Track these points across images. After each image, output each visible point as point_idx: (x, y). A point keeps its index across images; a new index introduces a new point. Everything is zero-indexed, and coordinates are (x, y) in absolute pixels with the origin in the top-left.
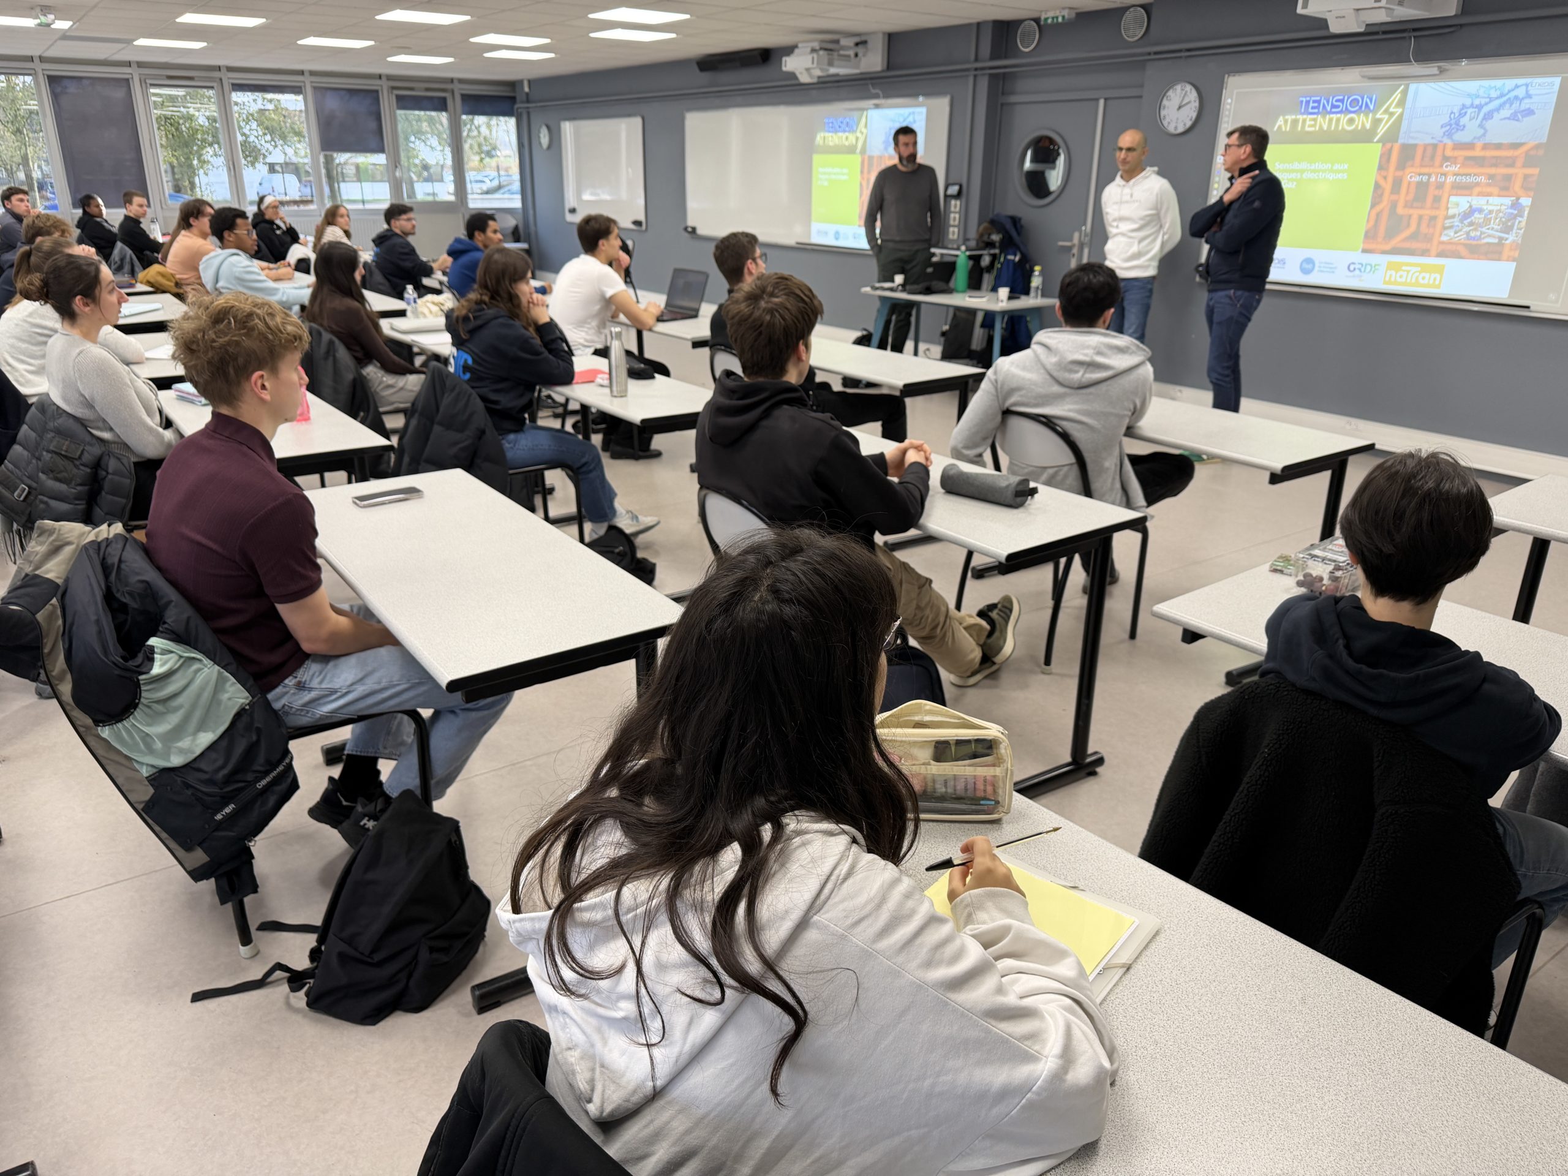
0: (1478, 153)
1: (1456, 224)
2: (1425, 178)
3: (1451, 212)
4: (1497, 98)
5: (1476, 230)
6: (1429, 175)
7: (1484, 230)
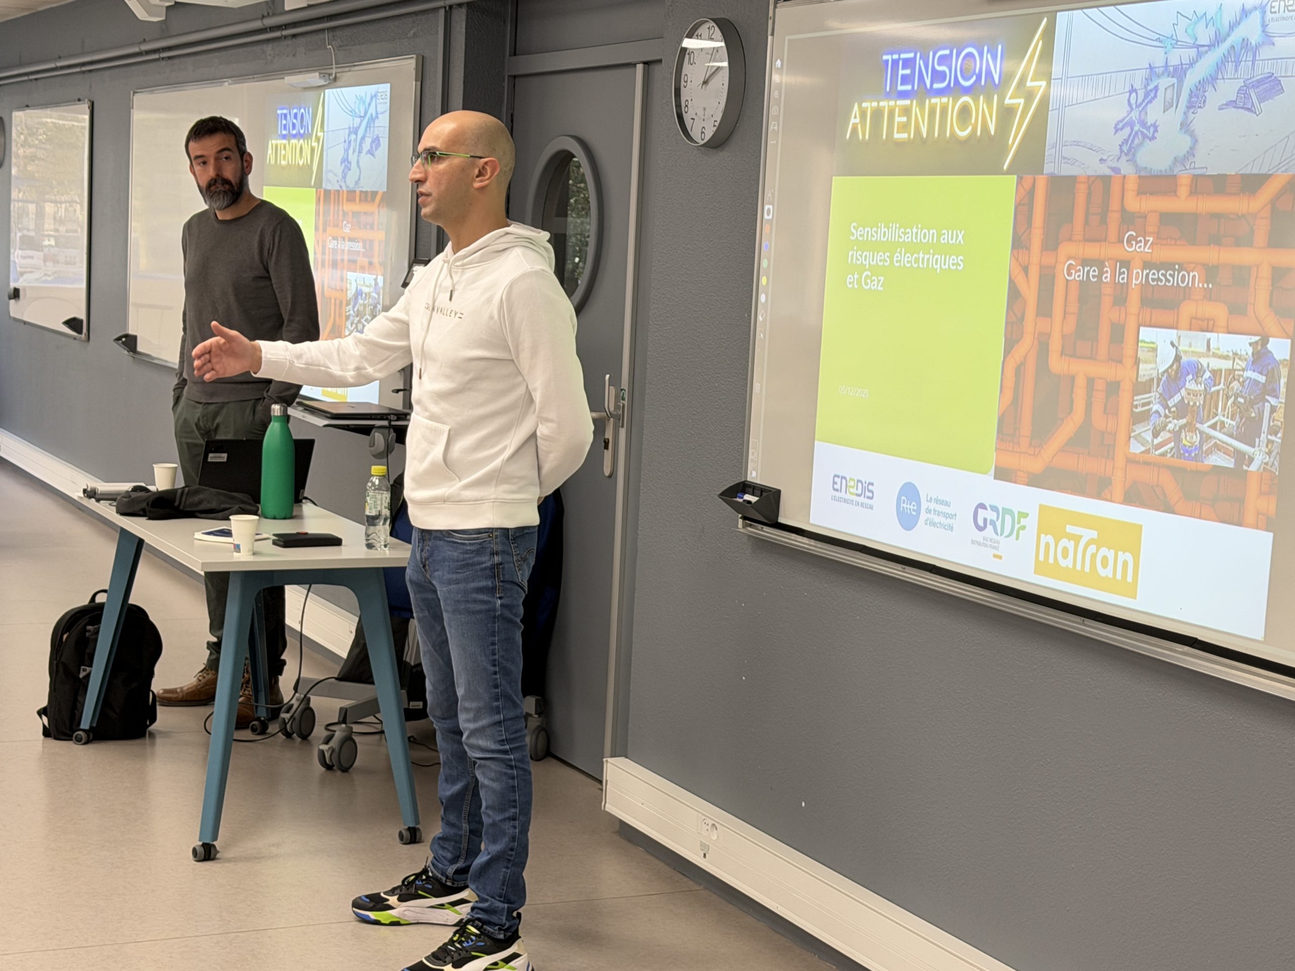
0: (1182, 203)
1: (1156, 407)
2: (1094, 271)
3: (1146, 371)
4: (1211, 46)
5: (1190, 427)
6: (1100, 264)
7: (1205, 427)
